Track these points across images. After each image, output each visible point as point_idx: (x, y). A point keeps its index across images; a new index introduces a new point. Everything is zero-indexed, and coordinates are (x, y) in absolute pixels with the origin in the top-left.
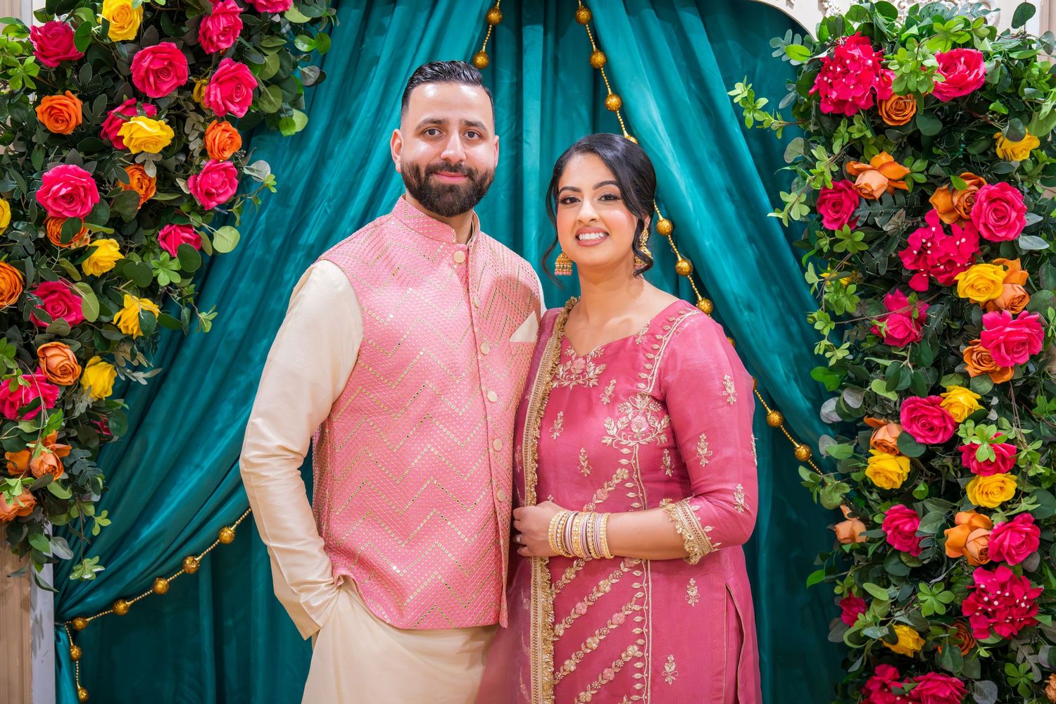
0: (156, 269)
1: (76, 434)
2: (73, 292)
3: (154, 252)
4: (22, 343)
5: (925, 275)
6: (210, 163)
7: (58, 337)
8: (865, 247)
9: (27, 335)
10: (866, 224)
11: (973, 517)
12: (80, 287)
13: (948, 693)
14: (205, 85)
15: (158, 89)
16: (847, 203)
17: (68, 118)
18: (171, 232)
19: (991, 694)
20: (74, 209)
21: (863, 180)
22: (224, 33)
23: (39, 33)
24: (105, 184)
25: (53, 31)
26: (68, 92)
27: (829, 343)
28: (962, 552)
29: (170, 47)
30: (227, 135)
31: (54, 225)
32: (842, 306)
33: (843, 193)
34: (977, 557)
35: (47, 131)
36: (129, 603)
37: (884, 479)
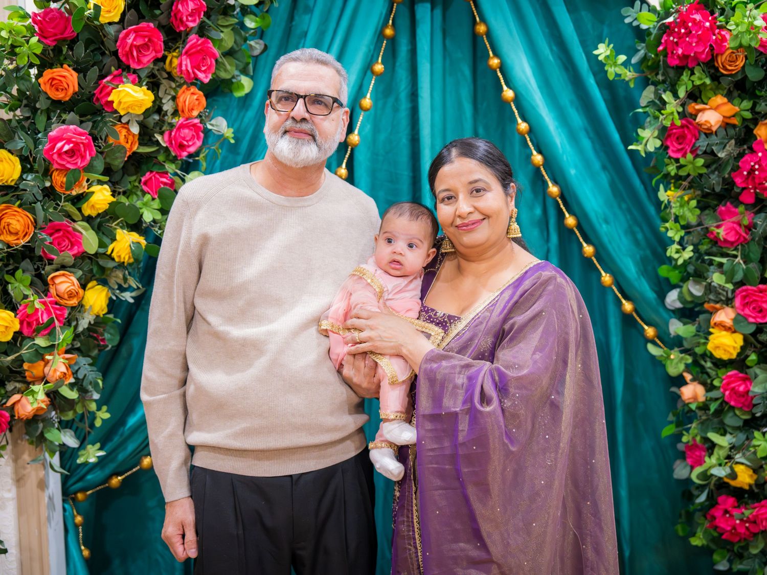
0: (141, 208)
1: (79, 345)
2: (75, 229)
3: (136, 195)
4: (34, 273)
5: (752, 191)
6: (181, 120)
7: (63, 267)
8: (704, 171)
9: (38, 267)
10: (705, 152)
12: (80, 226)
14: (176, 57)
15: (139, 62)
16: (689, 136)
17: (66, 86)
18: (151, 178)
20: (75, 162)
21: (702, 118)
22: (192, 14)
23: (39, 18)
24: (98, 140)
25: (50, 16)
26: (65, 66)
27: (679, 247)
29: (148, 26)
30: (195, 97)
31: (58, 175)
32: (685, 218)
33: (685, 129)
35: (49, 98)
36: (120, 478)
37: (723, 352)
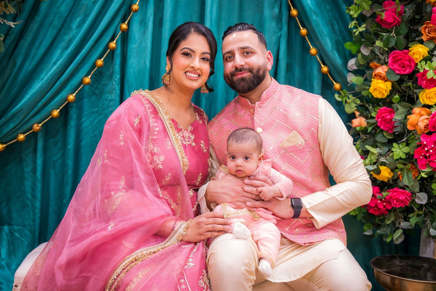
11: (421, 110)
13: (404, 197)
19: (424, 198)
27: (356, 22)
28: (415, 127)
32: (362, 7)
34: (423, 128)
36: (4, 146)
37: (379, 92)
